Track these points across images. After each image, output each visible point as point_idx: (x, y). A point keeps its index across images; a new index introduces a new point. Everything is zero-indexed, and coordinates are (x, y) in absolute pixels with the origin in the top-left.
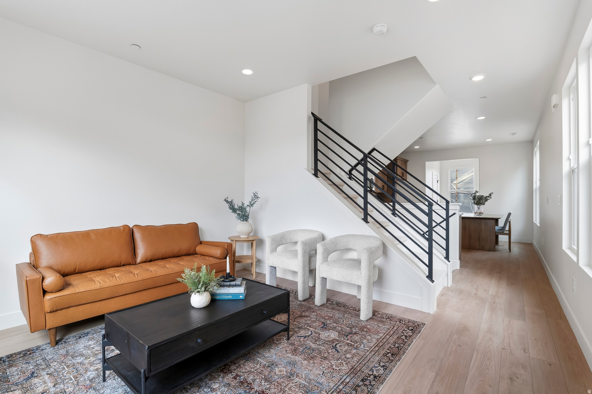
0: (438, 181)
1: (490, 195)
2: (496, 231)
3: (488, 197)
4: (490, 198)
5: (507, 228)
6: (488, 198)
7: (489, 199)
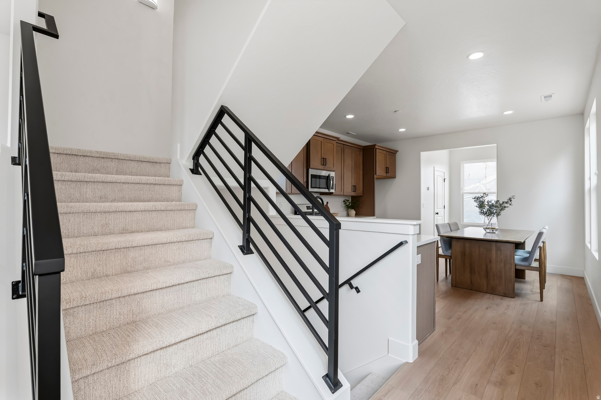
0: (444, 179)
1: (510, 200)
2: (517, 262)
3: (506, 203)
4: (510, 204)
5: (537, 255)
6: (506, 205)
7: (508, 207)
